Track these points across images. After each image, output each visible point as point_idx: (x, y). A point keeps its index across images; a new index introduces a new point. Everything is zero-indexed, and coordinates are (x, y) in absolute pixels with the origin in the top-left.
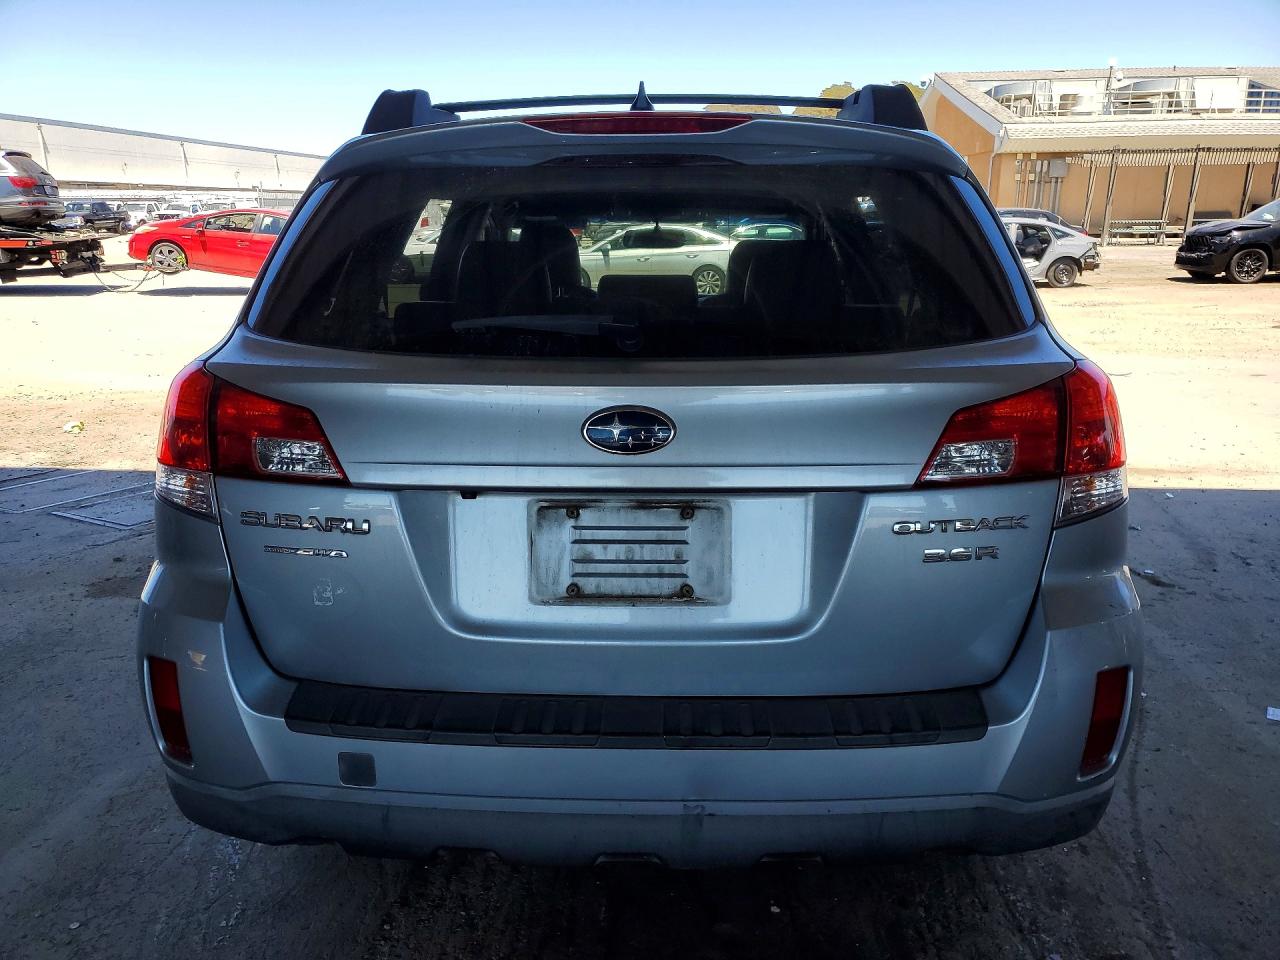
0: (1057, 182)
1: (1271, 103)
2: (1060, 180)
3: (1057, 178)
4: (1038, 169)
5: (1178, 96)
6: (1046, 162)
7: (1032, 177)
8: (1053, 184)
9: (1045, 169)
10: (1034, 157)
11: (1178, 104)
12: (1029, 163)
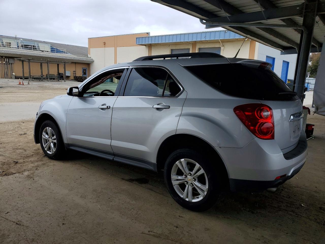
0: (11, 64)
1: (57, 51)
2: (12, 64)
3: (11, 63)
4: (6, 61)
5: (35, 47)
6: (7, 59)
7: (4, 62)
8: (11, 65)
9: (8, 61)
10: (4, 57)
11: (36, 48)
12: (3, 59)
